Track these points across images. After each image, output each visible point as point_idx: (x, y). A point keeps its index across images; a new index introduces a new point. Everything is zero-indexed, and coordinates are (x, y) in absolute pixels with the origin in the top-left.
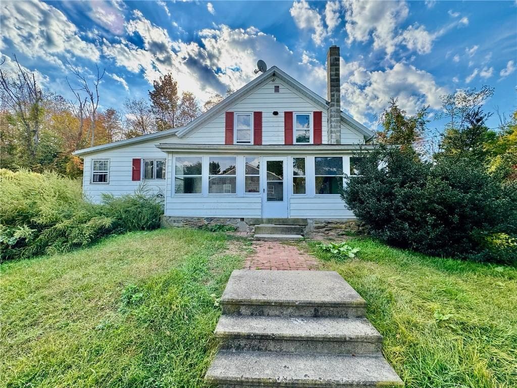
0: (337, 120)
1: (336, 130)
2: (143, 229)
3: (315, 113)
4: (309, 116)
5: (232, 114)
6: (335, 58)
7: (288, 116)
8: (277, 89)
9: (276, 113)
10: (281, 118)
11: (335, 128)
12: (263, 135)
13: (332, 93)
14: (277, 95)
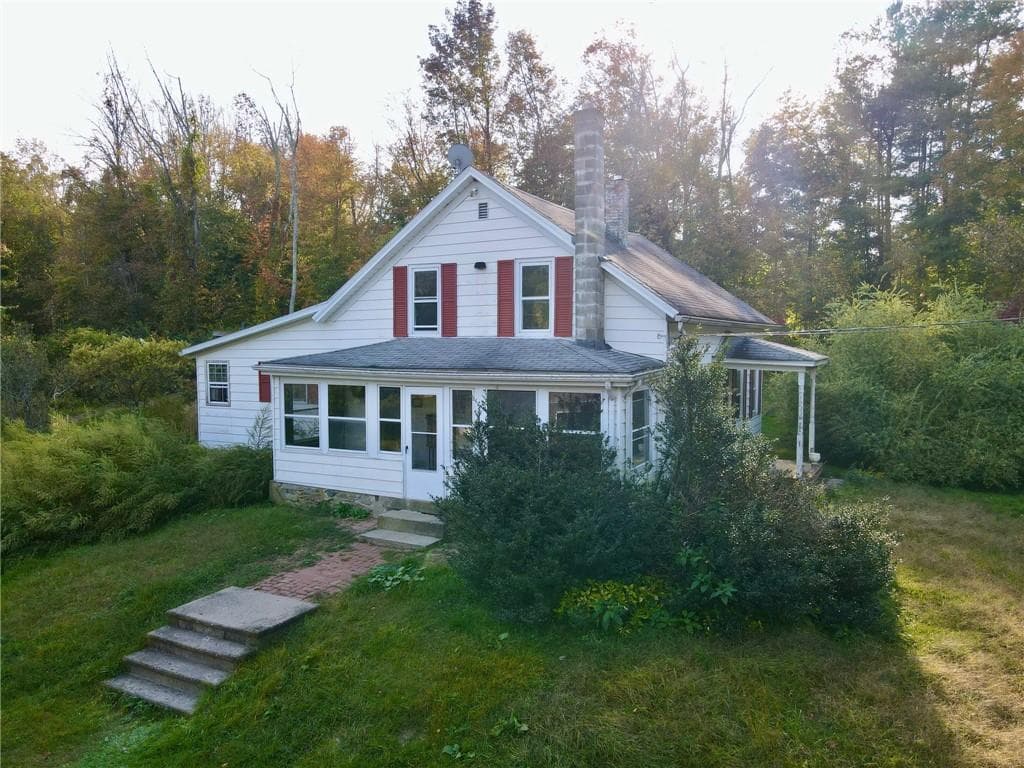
0: (588, 283)
1: (585, 306)
2: (232, 505)
3: (559, 261)
4: (547, 266)
5: (404, 269)
6: (586, 137)
7: (506, 268)
8: (483, 211)
9: (480, 266)
10: (491, 276)
11: (584, 302)
12: (459, 314)
13: (579, 221)
14: (483, 223)
